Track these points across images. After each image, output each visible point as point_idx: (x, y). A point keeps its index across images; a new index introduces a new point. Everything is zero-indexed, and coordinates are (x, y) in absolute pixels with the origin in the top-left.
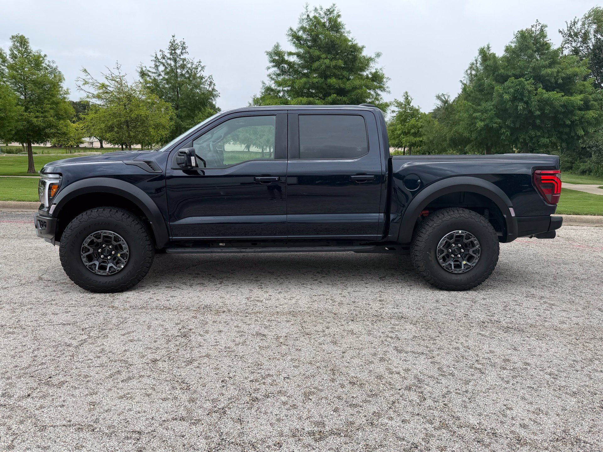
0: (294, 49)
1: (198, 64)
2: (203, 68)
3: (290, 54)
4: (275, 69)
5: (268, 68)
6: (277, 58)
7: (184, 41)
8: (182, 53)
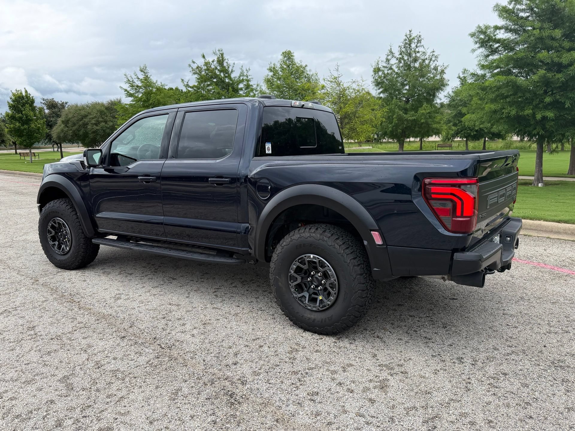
0: (501, 22)
1: (431, 54)
2: (436, 57)
3: (497, 28)
4: (482, 50)
5: (474, 51)
6: (482, 36)
7: (421, 34)
8: (417, 47)
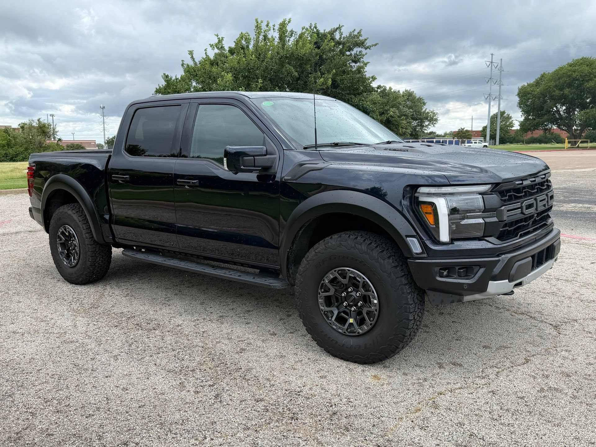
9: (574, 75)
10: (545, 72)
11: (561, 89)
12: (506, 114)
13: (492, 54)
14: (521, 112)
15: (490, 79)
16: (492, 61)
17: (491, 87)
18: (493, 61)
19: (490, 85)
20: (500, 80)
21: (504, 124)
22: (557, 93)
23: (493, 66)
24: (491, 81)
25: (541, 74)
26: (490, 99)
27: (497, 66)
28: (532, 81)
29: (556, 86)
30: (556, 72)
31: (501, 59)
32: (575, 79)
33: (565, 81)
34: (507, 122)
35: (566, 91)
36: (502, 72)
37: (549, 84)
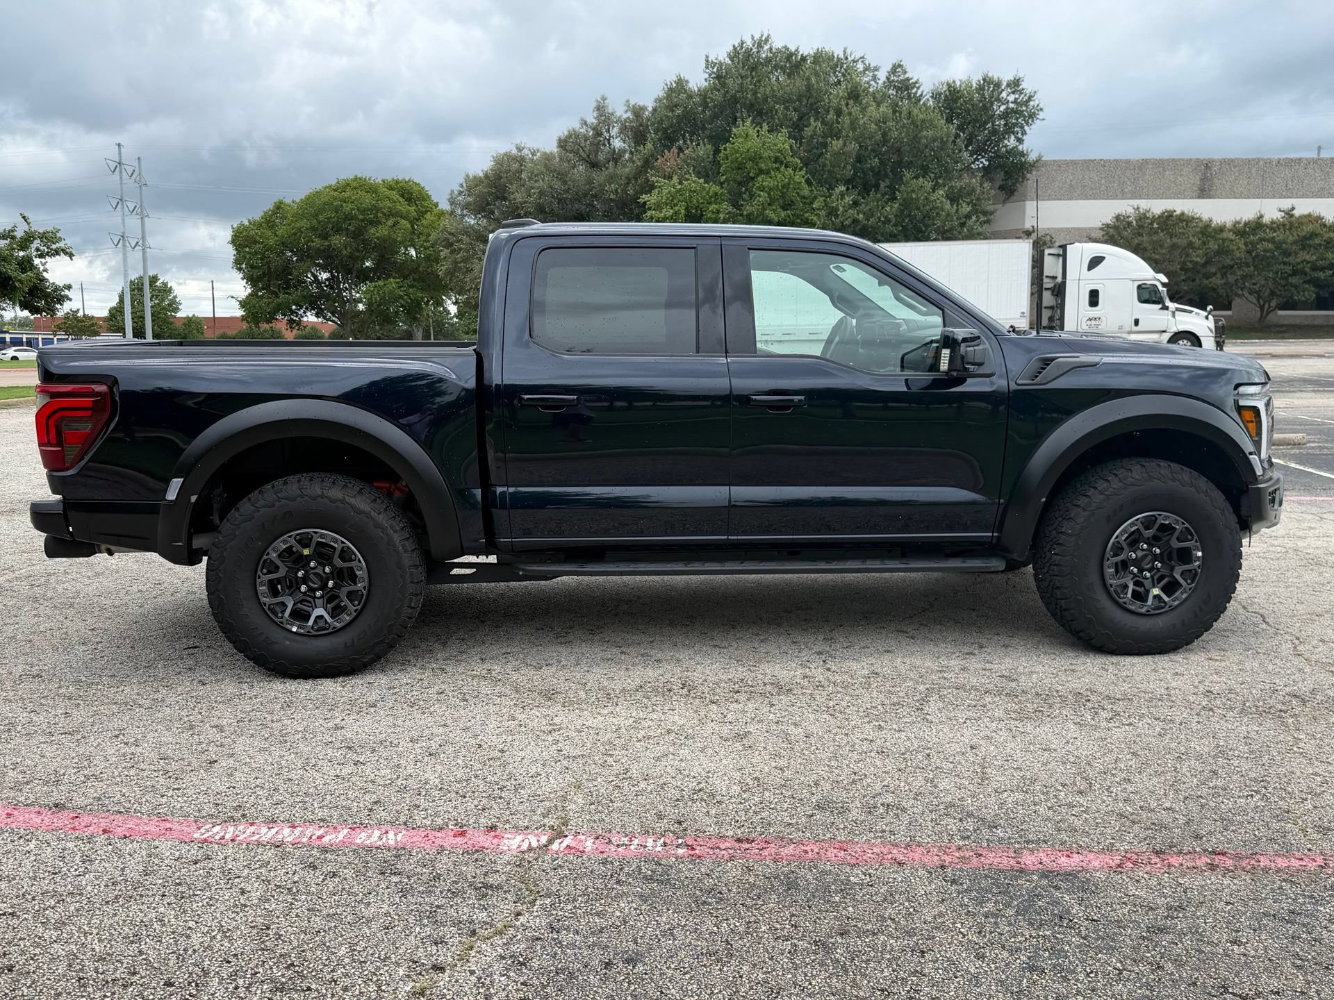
9: (347, 208)
10: (281, 198)
11: (325, 237)
12: (160, 282)
13: (119, 145)
14: (242, 279)
15: (121, 200)
16: (120, 160)
17: (124, 220)
18: (123, 162)
19: (121, 214)
20: (141, 206)
21: (158, 304)
22: (317, 243)
23: (124, 173)
24: (123, 204)
25: (275, 203)
26: (124, 246)
27: (132, 174)
28: (257, 216)
29: (313, 229)
30: (309, 200)
31: (139, 159)
32: (349, 217)
33: (329, 218)
34: (163, 300)
35: (338, 240)
36: (144, 187)
37: (298, 225)
